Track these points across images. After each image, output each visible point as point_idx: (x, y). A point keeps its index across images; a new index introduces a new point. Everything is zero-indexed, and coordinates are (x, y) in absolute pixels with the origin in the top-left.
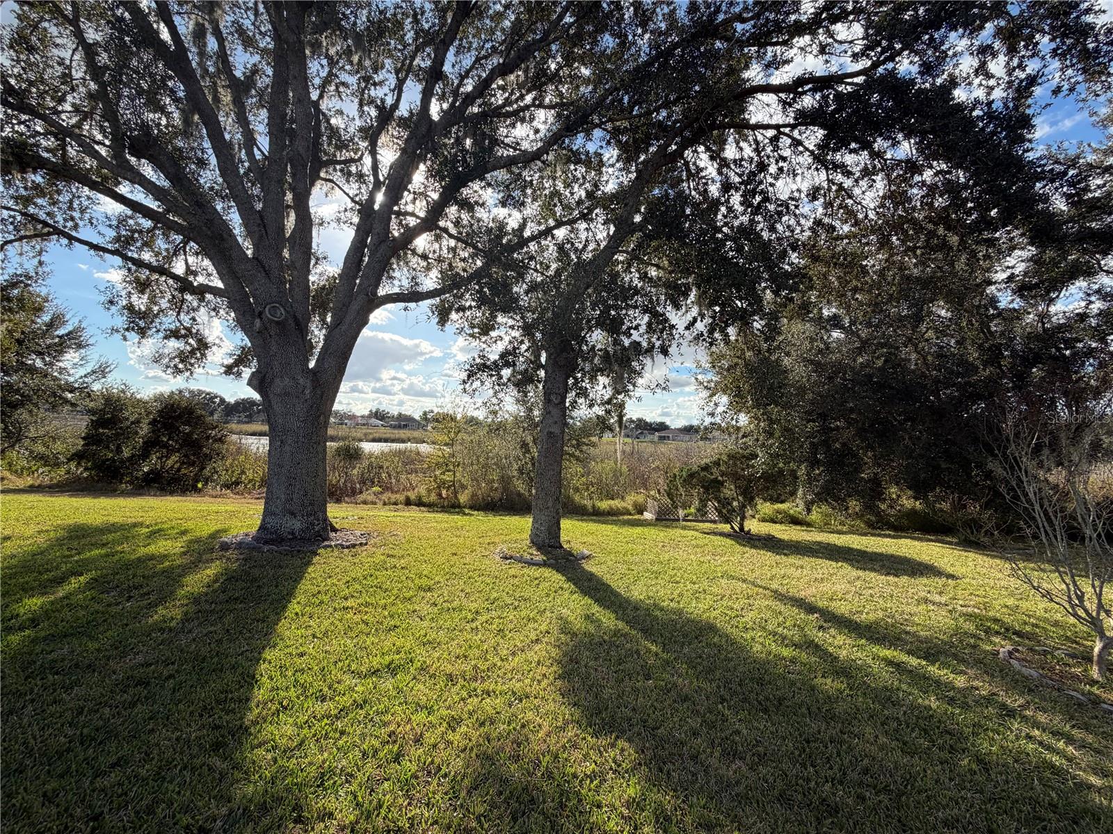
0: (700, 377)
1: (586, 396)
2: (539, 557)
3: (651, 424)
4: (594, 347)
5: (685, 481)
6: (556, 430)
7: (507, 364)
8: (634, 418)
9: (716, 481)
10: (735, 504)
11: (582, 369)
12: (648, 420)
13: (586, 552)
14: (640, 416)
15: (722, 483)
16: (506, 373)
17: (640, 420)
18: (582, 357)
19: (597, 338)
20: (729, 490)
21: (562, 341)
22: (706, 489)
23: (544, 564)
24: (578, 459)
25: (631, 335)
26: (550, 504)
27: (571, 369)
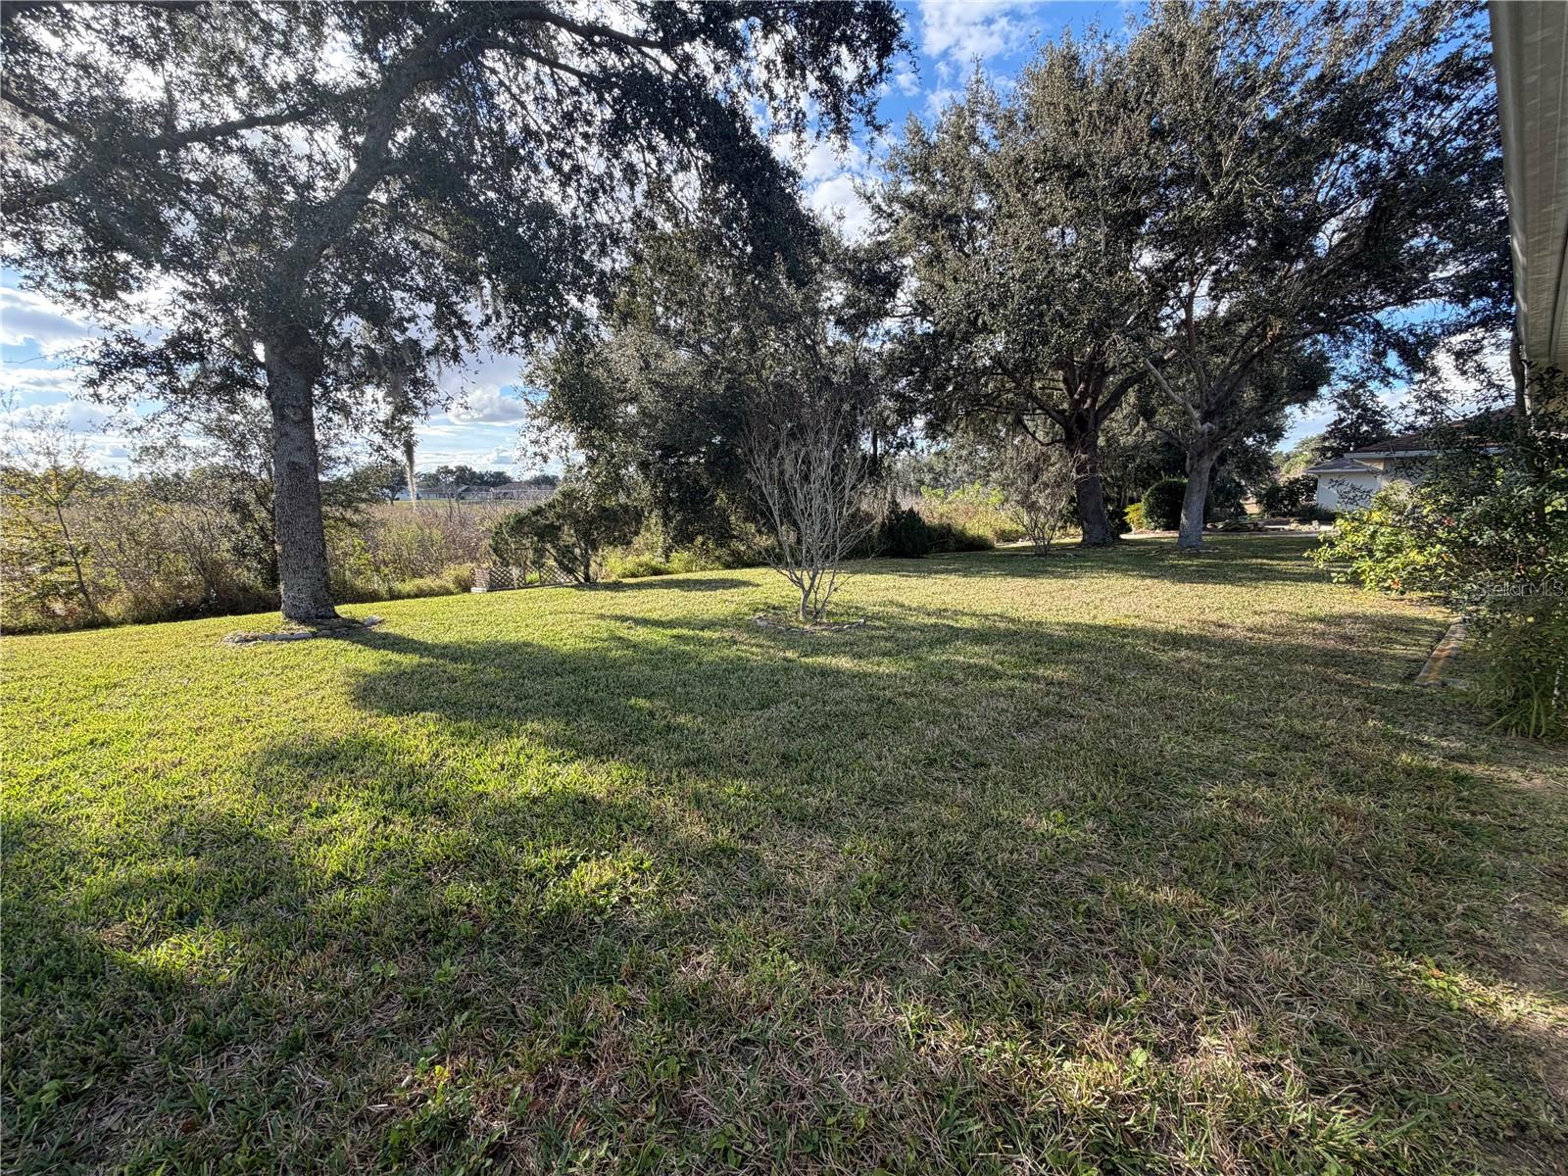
0: (530, 398)
1: (347, 414)
2: (305, 630)
3: (481, 476)
4: (348, 341)
5: (512, 528)
6: (302, 459)
7: (187, 358)
8: (452, 467)
9: (552, 526)
10: (577, 551)
11: (335, 373)
12: (476, 469)
13: (377, 618)
14: (462, 464)
15: (559, 528)
16: (188, 372)
17: (462, 470)
18: (331, 355)
19: (352, 327)
20: (568, 536)
21: (291, 328)
22: (541, 537)
23: (314, 636)
24: (352, 524)
25: (406, 329)
26: (310, 563)
27: (313, 371)
